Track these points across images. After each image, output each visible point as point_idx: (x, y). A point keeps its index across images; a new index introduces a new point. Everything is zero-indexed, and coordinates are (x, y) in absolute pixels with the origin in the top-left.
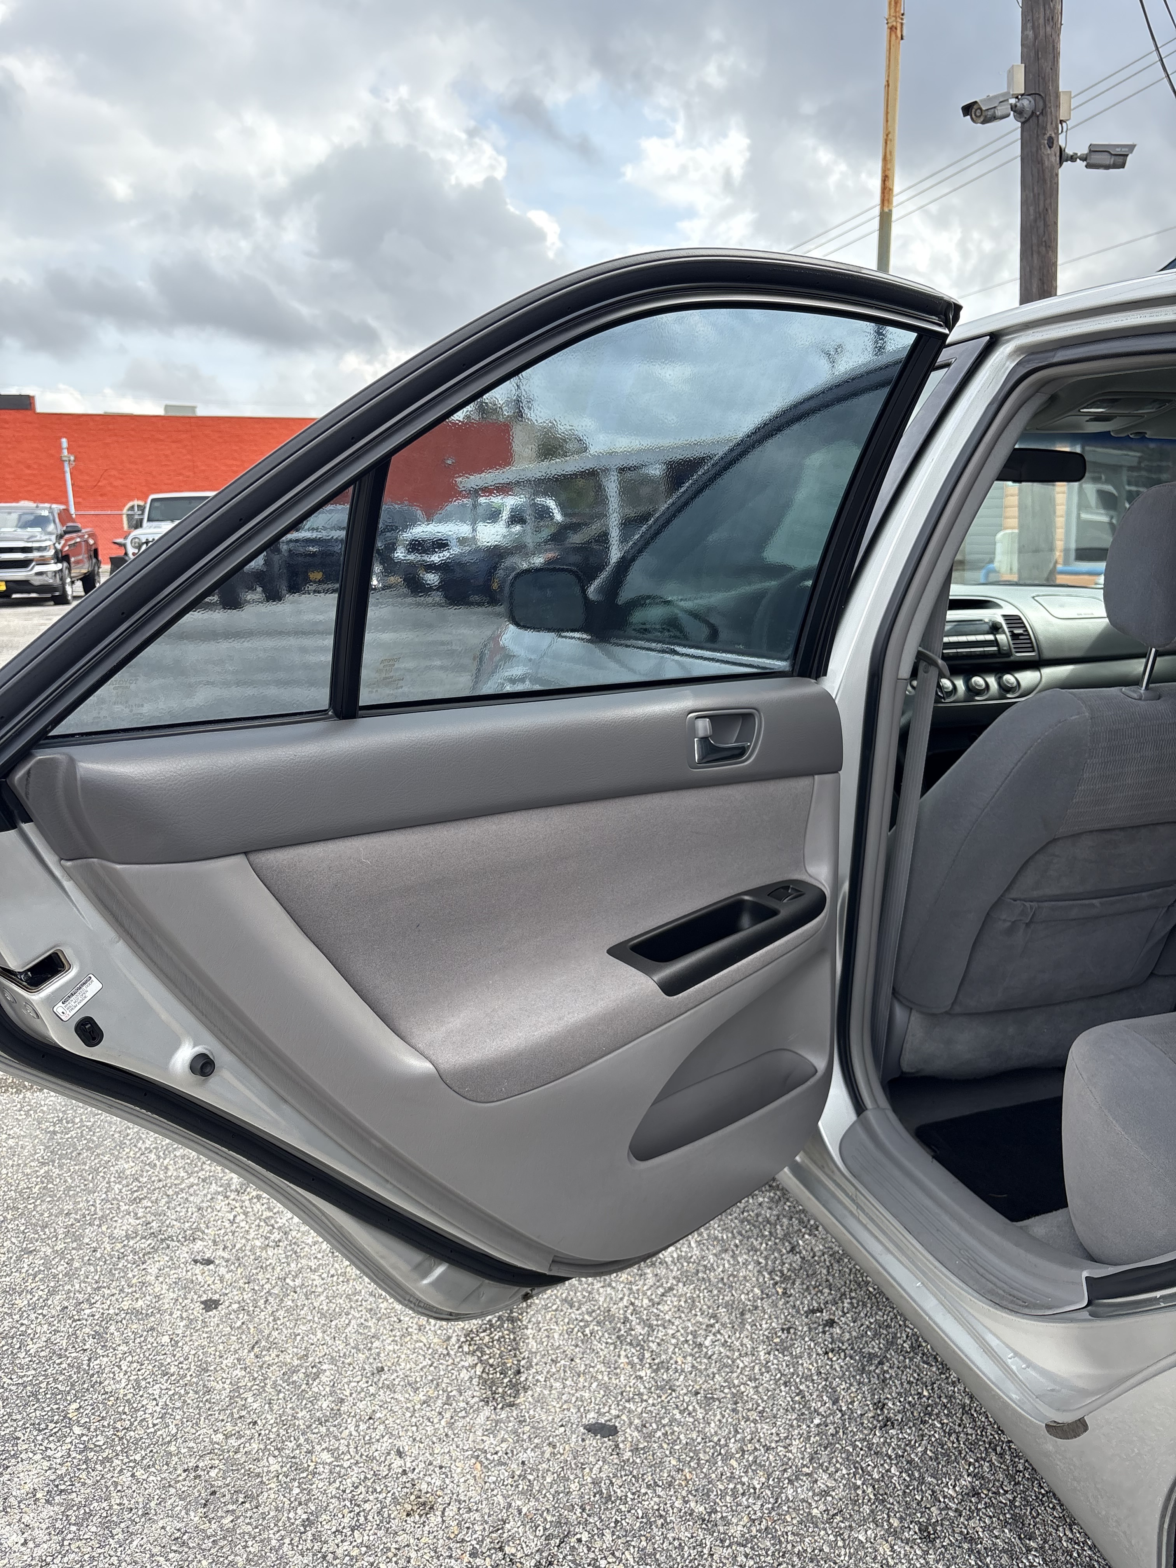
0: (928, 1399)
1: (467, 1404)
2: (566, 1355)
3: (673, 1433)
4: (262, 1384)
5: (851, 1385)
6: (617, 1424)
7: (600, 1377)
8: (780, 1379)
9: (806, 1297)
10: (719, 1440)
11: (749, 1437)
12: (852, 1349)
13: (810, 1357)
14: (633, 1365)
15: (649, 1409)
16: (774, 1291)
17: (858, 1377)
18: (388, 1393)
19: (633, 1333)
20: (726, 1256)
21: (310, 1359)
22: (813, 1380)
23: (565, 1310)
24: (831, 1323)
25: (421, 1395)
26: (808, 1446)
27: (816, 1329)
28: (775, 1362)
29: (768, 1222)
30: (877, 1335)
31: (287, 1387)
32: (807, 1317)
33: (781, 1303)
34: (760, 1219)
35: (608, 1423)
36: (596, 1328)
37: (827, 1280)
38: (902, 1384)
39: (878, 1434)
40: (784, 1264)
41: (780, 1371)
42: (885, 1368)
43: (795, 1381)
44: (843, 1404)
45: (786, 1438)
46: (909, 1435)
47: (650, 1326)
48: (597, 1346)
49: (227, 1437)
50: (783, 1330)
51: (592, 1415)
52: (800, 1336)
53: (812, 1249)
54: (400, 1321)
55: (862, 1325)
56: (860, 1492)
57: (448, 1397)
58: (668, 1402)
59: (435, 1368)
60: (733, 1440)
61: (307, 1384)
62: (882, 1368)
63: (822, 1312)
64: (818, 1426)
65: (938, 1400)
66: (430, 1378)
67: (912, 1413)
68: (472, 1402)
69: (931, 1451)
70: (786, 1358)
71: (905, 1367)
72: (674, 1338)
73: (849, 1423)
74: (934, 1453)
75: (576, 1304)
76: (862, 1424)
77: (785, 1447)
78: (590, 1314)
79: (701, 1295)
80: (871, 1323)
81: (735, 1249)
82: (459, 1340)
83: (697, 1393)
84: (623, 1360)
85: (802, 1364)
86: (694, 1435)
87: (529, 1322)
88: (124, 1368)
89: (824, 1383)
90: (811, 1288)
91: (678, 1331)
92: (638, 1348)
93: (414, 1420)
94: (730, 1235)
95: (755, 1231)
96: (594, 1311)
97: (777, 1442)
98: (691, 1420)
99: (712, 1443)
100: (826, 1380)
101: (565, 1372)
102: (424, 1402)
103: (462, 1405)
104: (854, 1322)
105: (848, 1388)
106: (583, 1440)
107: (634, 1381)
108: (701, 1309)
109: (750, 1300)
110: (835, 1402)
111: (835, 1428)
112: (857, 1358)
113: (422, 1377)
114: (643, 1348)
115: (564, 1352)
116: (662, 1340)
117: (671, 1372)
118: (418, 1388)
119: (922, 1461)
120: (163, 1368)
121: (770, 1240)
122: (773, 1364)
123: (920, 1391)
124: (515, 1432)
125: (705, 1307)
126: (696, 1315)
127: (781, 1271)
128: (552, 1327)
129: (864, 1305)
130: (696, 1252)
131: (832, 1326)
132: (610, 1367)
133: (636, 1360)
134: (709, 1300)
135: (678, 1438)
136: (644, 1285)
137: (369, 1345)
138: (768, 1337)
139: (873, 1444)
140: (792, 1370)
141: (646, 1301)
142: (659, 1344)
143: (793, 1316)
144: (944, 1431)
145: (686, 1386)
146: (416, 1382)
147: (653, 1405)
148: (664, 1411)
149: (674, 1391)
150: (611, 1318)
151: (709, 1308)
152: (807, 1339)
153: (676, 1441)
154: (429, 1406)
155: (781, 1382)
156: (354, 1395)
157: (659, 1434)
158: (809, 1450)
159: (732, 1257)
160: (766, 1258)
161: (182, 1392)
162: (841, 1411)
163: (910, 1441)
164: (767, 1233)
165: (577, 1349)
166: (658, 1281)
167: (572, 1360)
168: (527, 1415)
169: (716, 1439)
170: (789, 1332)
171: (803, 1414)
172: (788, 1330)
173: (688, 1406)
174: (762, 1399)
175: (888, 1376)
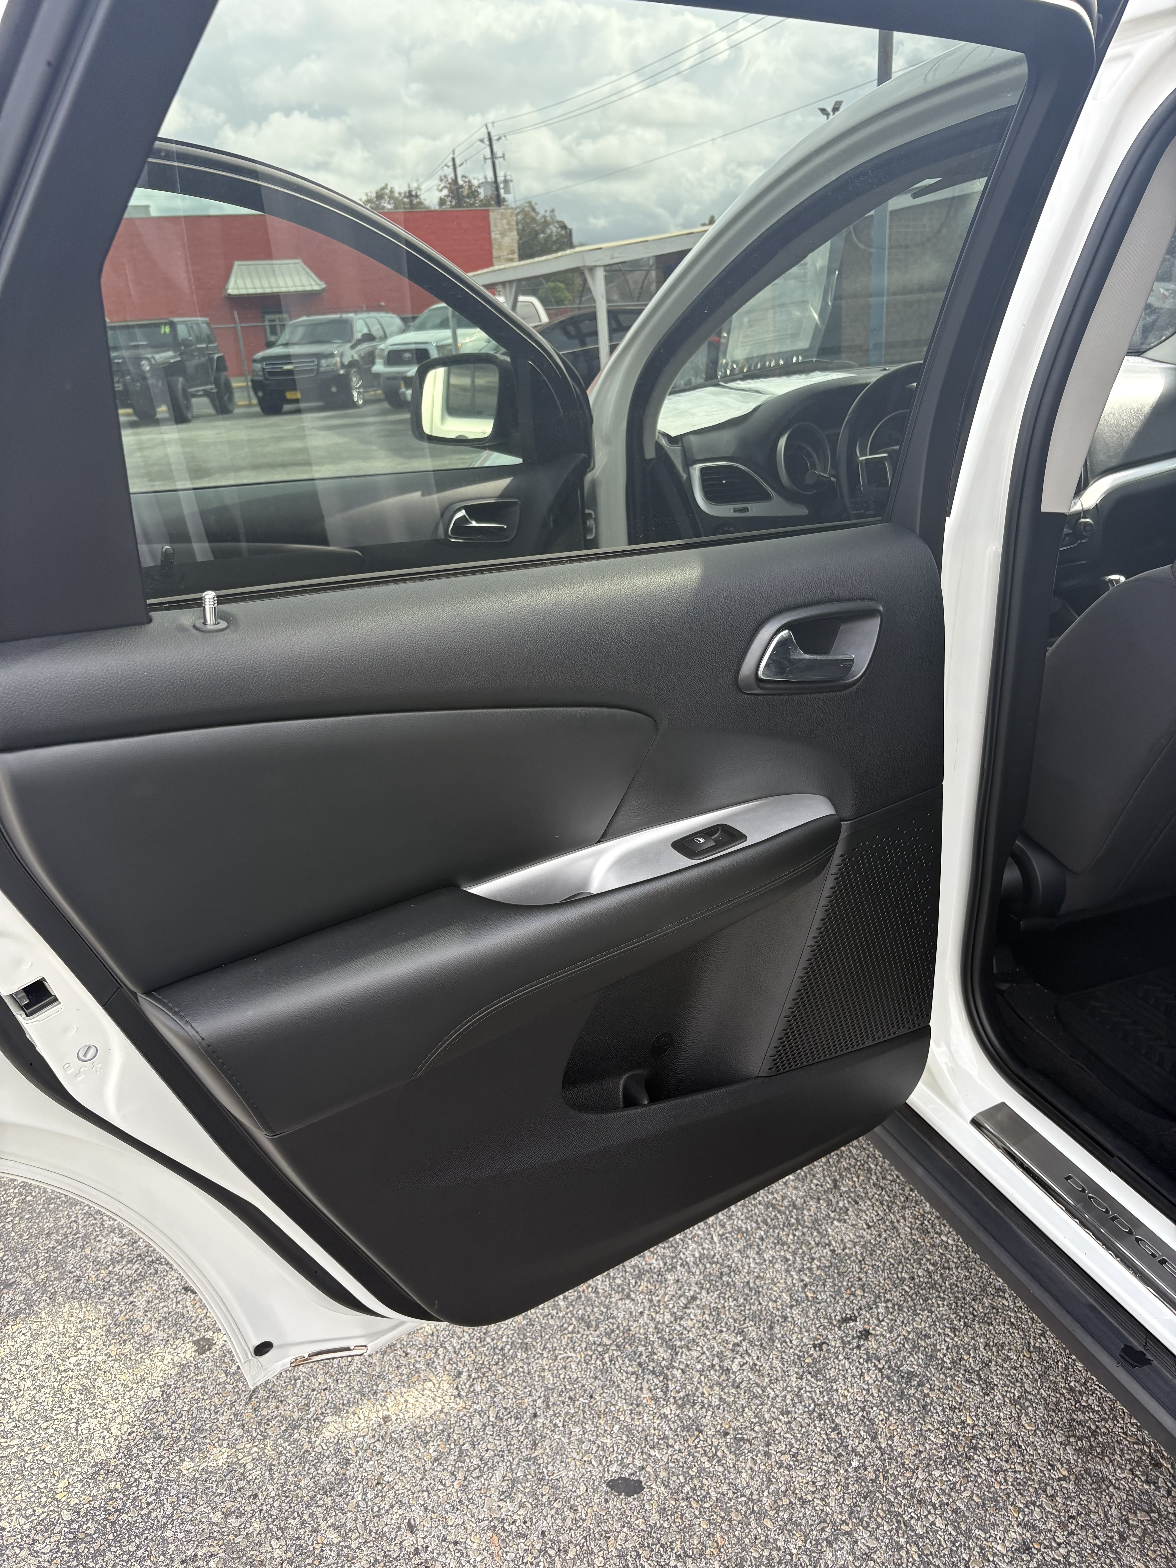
0: (973, 1428)
1: (481, 1460)
2: (585, 1391)
3: (701, 1488)
4: (262, 1446)
5: (890, 1414)
6: (642, 1479)
7: (622, 1418)
8: (814, 1410)
9: (838, 1302)
10: (752, 1494)
11: (783, 1488)
12: (889, 1367)
13: (845, 1378)
14: (656, 1400)
15: (675, 1457)
16: (803, 1295)
17: (897, 1404)
18: (397, 1449)
19: (655, 1357)
20: (751, 1253)
21: (312, 1409)
22: (849, 1410)
23: (581, 1331)
24: (865, 1334)
25: (431, 1451)
26: (846, 1496)
27: (849, 1343)
28: (808, 1389)
29: (795, 1206)
30: (916, 1347)
31: (288, 1448)
32: (839, 1328)
33: (812, 1311)
34: (786, 1203)
35: (633, 1477)
36: (615, 1353)
37: (860, 1279)
38: (944, 1410)
39: (921, 1477)
40: (813, 1259)
41: (814, 1401)
42: (926, 1391)
43: (829, 1412)
44: (882, 1440)
45: (823, 1487)
46: (954, 1476)
47: (673, 1348)
48: (619, 1377)
49: (226, 1516)
50: (815, 1346)
51: (614, 1468)
52: (834, 1353)
53: (842, 1240)
54: (407, 1354)
55: (899, 1335)
56: (903, 1553)
57: (461, 1452)
58: (696, 1447)
59: (446, 1414)
60: (766, 1493)
61: (309, 1442)
62: (922, 1391)
63: (856, 1321)
64: (856, 1469)
65: (983, 1430)
66: (441, 1427)
67: (956, 1446)
68: (487, 1456)
69: (977, 1495)
70: (819, 1383)
71: (947, 1388)
72: (699, 1362)
73: (890, 1464)
74: (980, 1498)
75: (594, 1323)
76: (903, 1464)
77: (822, 1500)
78: (608, 1335)
79: (726, 1304)
80: (909, 1333)
81: (760, 1243)
82: (470, 1376)
83: (726, 1434)
84: (646, 1394)
85: (837, 1390)
86: (725, 1488)
87: (545, 1348)
88: (115, 1432)
89: (861, 1414)
90: (843, 1289)
91: (704, 1353)
92: (661, 1378)
93: (425, 1483)
94: (754, 1225)
95: (782, 1218)
96: (613, 1331)
97: (813, 1493)
98: (721, 1469)
99: (744, 1499)
100: (863, 1410)
101: (584, 1412)
102: (436, 1460)
103: (476, 1461)
104: (891, 1332)
105: (887, 1419)
106: (607, 1501)
107: (658, 1422)
108: (726, 1324)
109: (778, 1310)
110: (874, 1439)
111: (875, 1472)
112: (895, 1379)
113: (432, 1425)
114: (666, 1377)
115: (583, 1386)
116: (687, 1366)
117: (697, 1407)
118: (428, 1442)
119: (968, 1509)
120: (156, 1430)
121: (796, 1230)
122: (806, 1392)
123: (963, 1418)
124: (533, 1494)
125: (731, 1320)
126: (721, 1331)
127: (810, 1269)
128: (570, 1355)
129: (900, 1309)
130: (719, 1247)
131: (866, 1339)
132: (632, 1404)
133: (660, 1394)
134: (735, 1311)
135: (708, 1493)
136: (666, 1294)
137: (375, 1388)
138: (799, 1357)
139: (915, 1490)
140: (826, 1399)
141: (668, 1316)
142: (683, 1372)
143: (825, 1328)
144: (991, 1470)
145: (714, 1426)
146: (426, 1434)
147: (680, 1451)
148: (691, 1458)
149: (701, 1432)
150: (632, 1340)
151: (735, 1321)
152: (841, 1357)
153: (705, 1497)
154: (440, 1464)
155: (815, 1414)
156: (360, 1454)
157: (687, 1488)
158: (847, 1502)
159: (758, 1253)
160: (794, 1253)
161: (177, 1459)
162: (880, 1448)
163: (955, 1484)
164: (793, 1221)
165: (597, 1382)
166: (680, 1289)
167: (591, 1397)
168: (546, 1472)
169: (748, 1492)
170: (821, 1350)
171: (840, 1455)
172: (820, 1346)
173: (717, 1450)
174: (795, 1437)
175: (929, 1401)
